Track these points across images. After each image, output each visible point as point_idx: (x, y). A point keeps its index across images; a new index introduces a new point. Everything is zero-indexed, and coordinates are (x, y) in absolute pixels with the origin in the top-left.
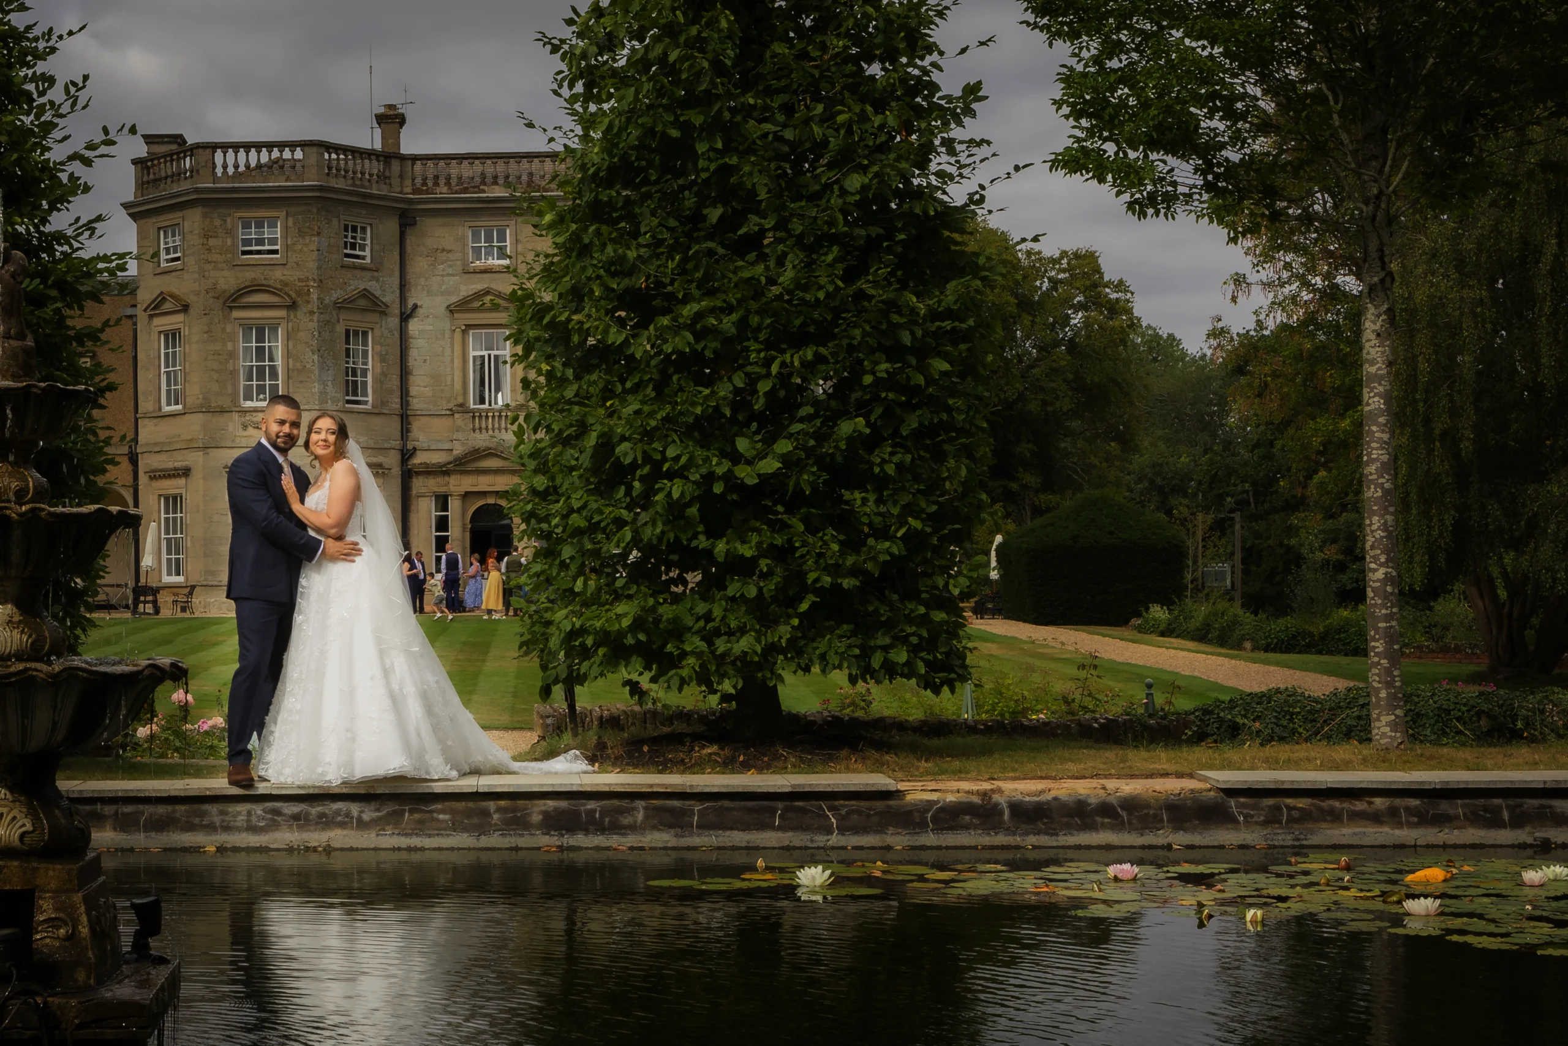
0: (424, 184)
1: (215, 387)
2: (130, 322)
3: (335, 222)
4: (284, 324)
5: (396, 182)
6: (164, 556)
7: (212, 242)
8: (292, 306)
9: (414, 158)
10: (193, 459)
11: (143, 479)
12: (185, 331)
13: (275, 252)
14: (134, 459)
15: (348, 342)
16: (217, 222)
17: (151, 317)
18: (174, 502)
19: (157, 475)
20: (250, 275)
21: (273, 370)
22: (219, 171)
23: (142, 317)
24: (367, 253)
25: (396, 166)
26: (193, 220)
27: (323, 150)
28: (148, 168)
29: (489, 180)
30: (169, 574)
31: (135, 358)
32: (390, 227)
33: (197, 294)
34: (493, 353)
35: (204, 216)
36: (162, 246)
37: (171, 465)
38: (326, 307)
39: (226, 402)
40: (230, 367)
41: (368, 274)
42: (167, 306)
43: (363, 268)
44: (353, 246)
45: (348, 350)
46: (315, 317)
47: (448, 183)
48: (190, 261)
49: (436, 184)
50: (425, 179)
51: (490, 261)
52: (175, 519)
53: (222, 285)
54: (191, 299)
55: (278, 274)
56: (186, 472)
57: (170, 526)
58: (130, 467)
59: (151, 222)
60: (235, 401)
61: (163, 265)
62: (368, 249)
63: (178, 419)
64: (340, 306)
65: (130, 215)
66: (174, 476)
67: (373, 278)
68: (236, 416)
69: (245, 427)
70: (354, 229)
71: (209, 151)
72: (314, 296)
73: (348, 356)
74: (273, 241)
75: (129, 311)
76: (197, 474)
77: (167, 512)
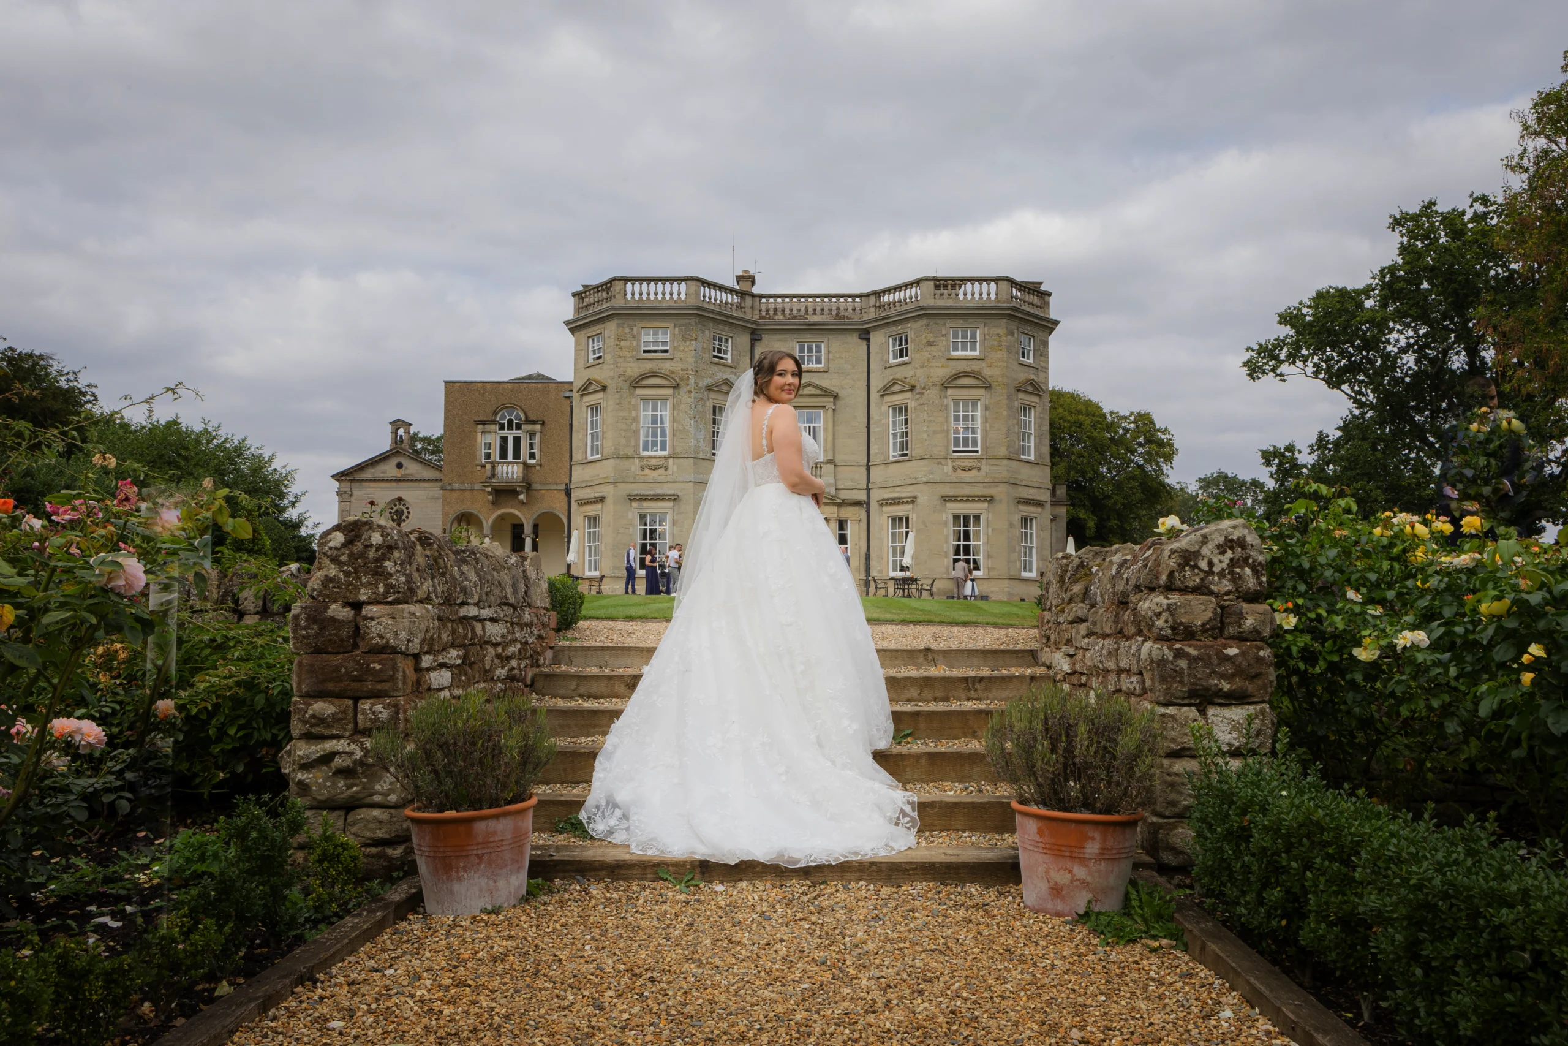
0: (767, 313)
1: (623, 441)
2: (568, 401)
3: (707, 332)
4: (671, 399)
5: (748, 310)
6: (587, 558)
7: (623, 343)
8: (677, 387)
9: (761, 296)
10: (608, 491)
11: (574, 506)
12: (603, 405)
13: (666, 351)
14: (568, 492)
15: (714, 414)
16: (627, 330)
17: (582, 396)
18: (594, 520)
19: (582, 503)
20: (647, 367)
21: (663, 431)
22: (629, 296)
23: (576, 396)
24: (729, 356)
25: (748, 300)
26: (610, 329)
27: (699, 284)
28: (583, 298)
29: (811, 311)
30: (590, 570)
31: (571, 425)
32: (745, 339)
33: (612, 378)
34: (812, 425)
35: (618, 325)
36: (591, 349)
37: (592, 496)
38: (700, 389)
39: (630, 451)
40: (633, 427)
41: (729, 370)
42: (592, 388)
43: (726, 366)
44: (719, 351)
45: (714, 420)
46: (693, 395)
47: (783, 311)
48: (608, 357)
49: (775, 313)
50: (768, 311)
51: (811, 365)
52: (594, 532)
53: (629, 373)
54: (608, 383)
55: (667, 366)
56: (602, 499)
57: (592, 537)
58: (566, 499)
59: (583, 334)
60: (636, 451)
61: (591, 361)
62: (729, 354)
63: (598, 464)
64: (709, 388)
65: (570, 329)
66: (594, 502)
67: (732, 373)
68: (637, 461)
69: (643, 468)
70: (720, 340)
71: (622, 282)
72: (692, 380)
73: (714, 423)
74: (664, 343)
75: (568, 394)
76: (609, 501)
77: (589, 528)
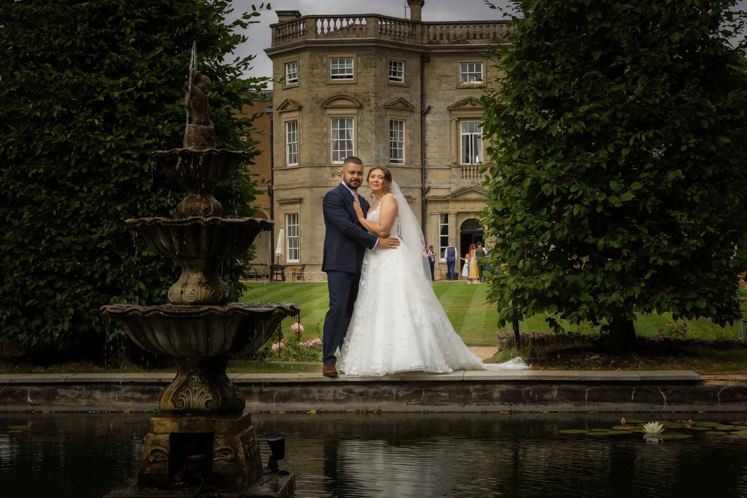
0: (435, 38)
1: (317, 153)
2: (269, 116)
3: (384, 59)
4: (355, 118)
5: (418, 37)
6: (288, 248)
7: (315, 71)
8: (360, 107)
9: (429, 24)
10: (304, 193)
11: (276, 205)
12: (300, 122)
13: (351, 77)
14: (271, 194)
15: (391, 128)
16: (318, 60)
17: (281, 113)
18: (293, 217)
19: (284, 202)
20: (336, 90)
21: (349, 143)
22: (319, 31)
23: (276, 113)
24: (403, 77)
25: (419, 29)
26: (304, 59)
27: (377, 19)
28: (279, 30)
29: (471, 36)
30: (291, 258)
31: (272, 137)
32: (415, 62)
33: (307, 100)
34: (474, 134)
35: (311, 57)
36: (287, 74)
37: (292, 197)
38: (379, 108)
39: (323, 161)
40: (325, 141)
41: (403, 89)
42: (290, 107)
43: (400, 86)
44: (395, 74)
45: (391, 132)
46: (373, 114)
47: (448, 38)
48: (303, 82)
49: (442, 38)
50: (435, 36)
51: (472, 82)
52: (294, 227)
53: (321, 95)
54: (303, 103)
55: (352, 89)
56: (300, 201)
57: (292, 230)
58: (269, 198)
59: (281, 61)
60: (328, 161)
61: (288, 84)
62: (403, 75)
63: (296, 171)
64: (387, 107)
65: (269, 56)
66: (294, 203)
67: (405, 92)
68: (328, 169)
69: (333, 175)
70: (395, 64)
71: (313, 20)
72: (373, 102)
73: (391, 135)
74: (349, 71)
75: (268, 110)
76: (306, 202)
77: (289, 223)
